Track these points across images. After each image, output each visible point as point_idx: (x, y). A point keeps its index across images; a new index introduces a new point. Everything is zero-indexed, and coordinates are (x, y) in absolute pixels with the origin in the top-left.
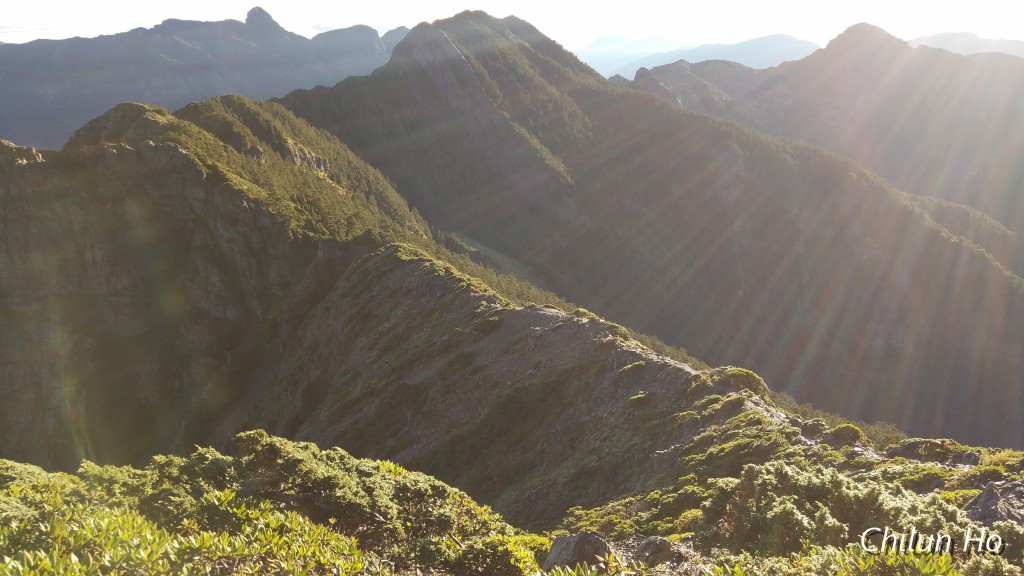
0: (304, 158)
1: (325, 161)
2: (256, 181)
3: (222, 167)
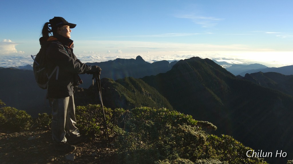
0: (146, 94)
1: (151, 95)
2: (133, 99)
3: (125, 95)
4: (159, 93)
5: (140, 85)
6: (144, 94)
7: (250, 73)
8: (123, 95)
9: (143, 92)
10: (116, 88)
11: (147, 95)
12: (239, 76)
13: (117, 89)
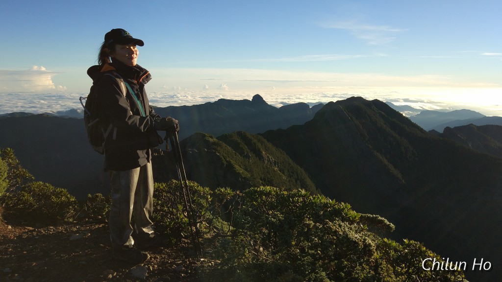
0: (269, 161)
1: (278, 162)
2: (246, 170)
3: (233, 162)
4: (290, 161)
5: (259, 145)
6: (266, 162)
7: (452, 127)
8: (229, 162)
9: (263, 157)
10: (217, 151)
11: (271, 163)
12: (433, 132)
13: (219, 153)
